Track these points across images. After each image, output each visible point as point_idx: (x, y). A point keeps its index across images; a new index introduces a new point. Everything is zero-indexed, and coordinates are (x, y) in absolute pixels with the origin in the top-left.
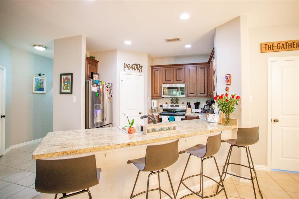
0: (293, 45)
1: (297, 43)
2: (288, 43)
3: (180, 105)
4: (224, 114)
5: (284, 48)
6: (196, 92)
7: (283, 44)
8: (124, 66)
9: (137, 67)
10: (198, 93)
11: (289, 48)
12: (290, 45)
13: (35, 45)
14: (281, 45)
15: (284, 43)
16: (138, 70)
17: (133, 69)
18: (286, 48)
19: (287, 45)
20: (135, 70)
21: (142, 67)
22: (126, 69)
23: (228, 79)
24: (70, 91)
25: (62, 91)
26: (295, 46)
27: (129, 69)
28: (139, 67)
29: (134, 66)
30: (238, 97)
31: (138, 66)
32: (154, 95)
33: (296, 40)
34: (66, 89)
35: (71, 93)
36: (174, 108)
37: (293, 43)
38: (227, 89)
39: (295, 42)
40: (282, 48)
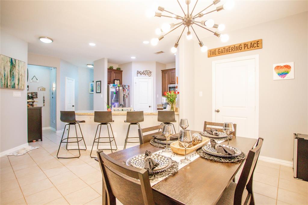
0: (229, 49)
1: (232, 48)
2: (226, 48)
5: (223, 53)
7: (222, 50)
8: (137, 73)
9: (147, 73)
11: (226, 52)
12: (227, 49)
13: (88, 65)
14: (221, 50)
15: (222, 48)
16: (148, 75)
17: (144, 74)
18: (224, 52)
19: (225, 50)
20: (145, 75)
21: (151, 73)
22: (139, 75)
24: (100, 91)
25: (97, 91)
26: (230, 50)
27: (141, 75)
28: (149, 73)
29: (145, 72)
31: (148, 71)
33: (231, 46)
34: (99, 90)
35: (100, 92)
37: (229, 48)
39: (230, 47)
40: (221, 52)
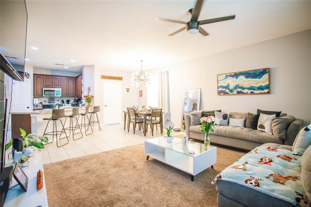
2: (110, 77)
3: (56, 102)
4: (88, 103)
6: (68, 94)
7: (108, 77)
9: (25, 75)
10: (69, 94)
16: (26, 76)
21: (29, 75)
23: (89, 89)
28: (27, 75)
30: (93, 96)
32: (35, 94)
36: (52, 104)
38: (88, 93)
